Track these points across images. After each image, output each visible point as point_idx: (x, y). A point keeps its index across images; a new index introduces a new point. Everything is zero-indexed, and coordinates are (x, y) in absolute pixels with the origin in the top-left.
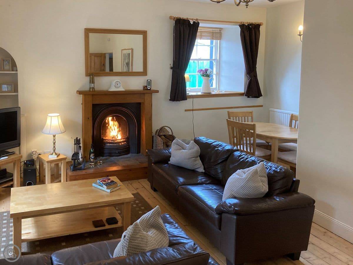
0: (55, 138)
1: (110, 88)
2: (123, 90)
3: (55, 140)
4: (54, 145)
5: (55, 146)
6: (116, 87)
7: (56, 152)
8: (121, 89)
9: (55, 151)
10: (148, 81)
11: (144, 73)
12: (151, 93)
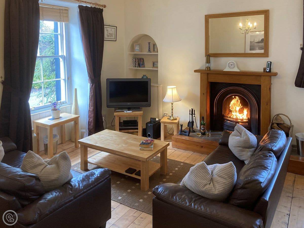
0: (173, 105)
1: (225, 68)
2: (238, 70)
3: (173, 107)
4: (172, 111)
6: (230, 68)
8: (236, 70)
9: (173, 115)
10: (268, 62)
11: (266, 54)
12: (270, 76)
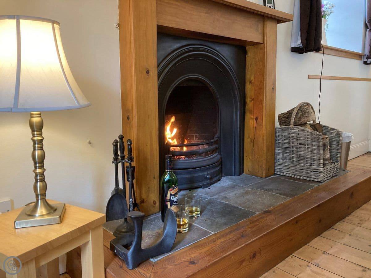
0: (41, 135)
3: (41, 148)
4: (39, 170)
5: (42, 174)
7: (47, 198)
9: (44, 195)
